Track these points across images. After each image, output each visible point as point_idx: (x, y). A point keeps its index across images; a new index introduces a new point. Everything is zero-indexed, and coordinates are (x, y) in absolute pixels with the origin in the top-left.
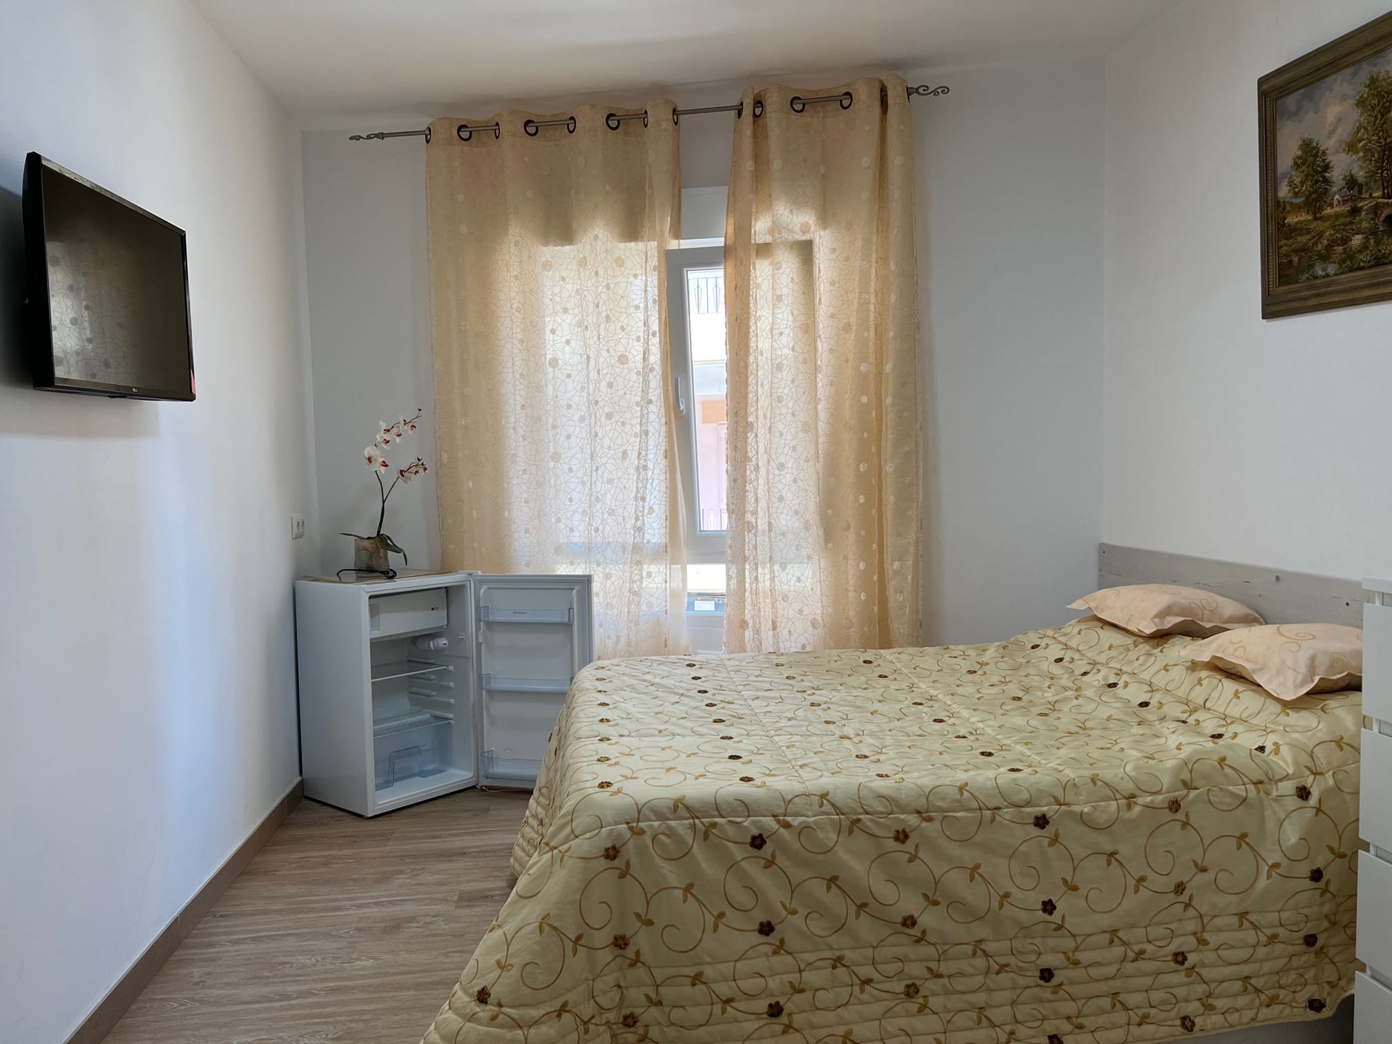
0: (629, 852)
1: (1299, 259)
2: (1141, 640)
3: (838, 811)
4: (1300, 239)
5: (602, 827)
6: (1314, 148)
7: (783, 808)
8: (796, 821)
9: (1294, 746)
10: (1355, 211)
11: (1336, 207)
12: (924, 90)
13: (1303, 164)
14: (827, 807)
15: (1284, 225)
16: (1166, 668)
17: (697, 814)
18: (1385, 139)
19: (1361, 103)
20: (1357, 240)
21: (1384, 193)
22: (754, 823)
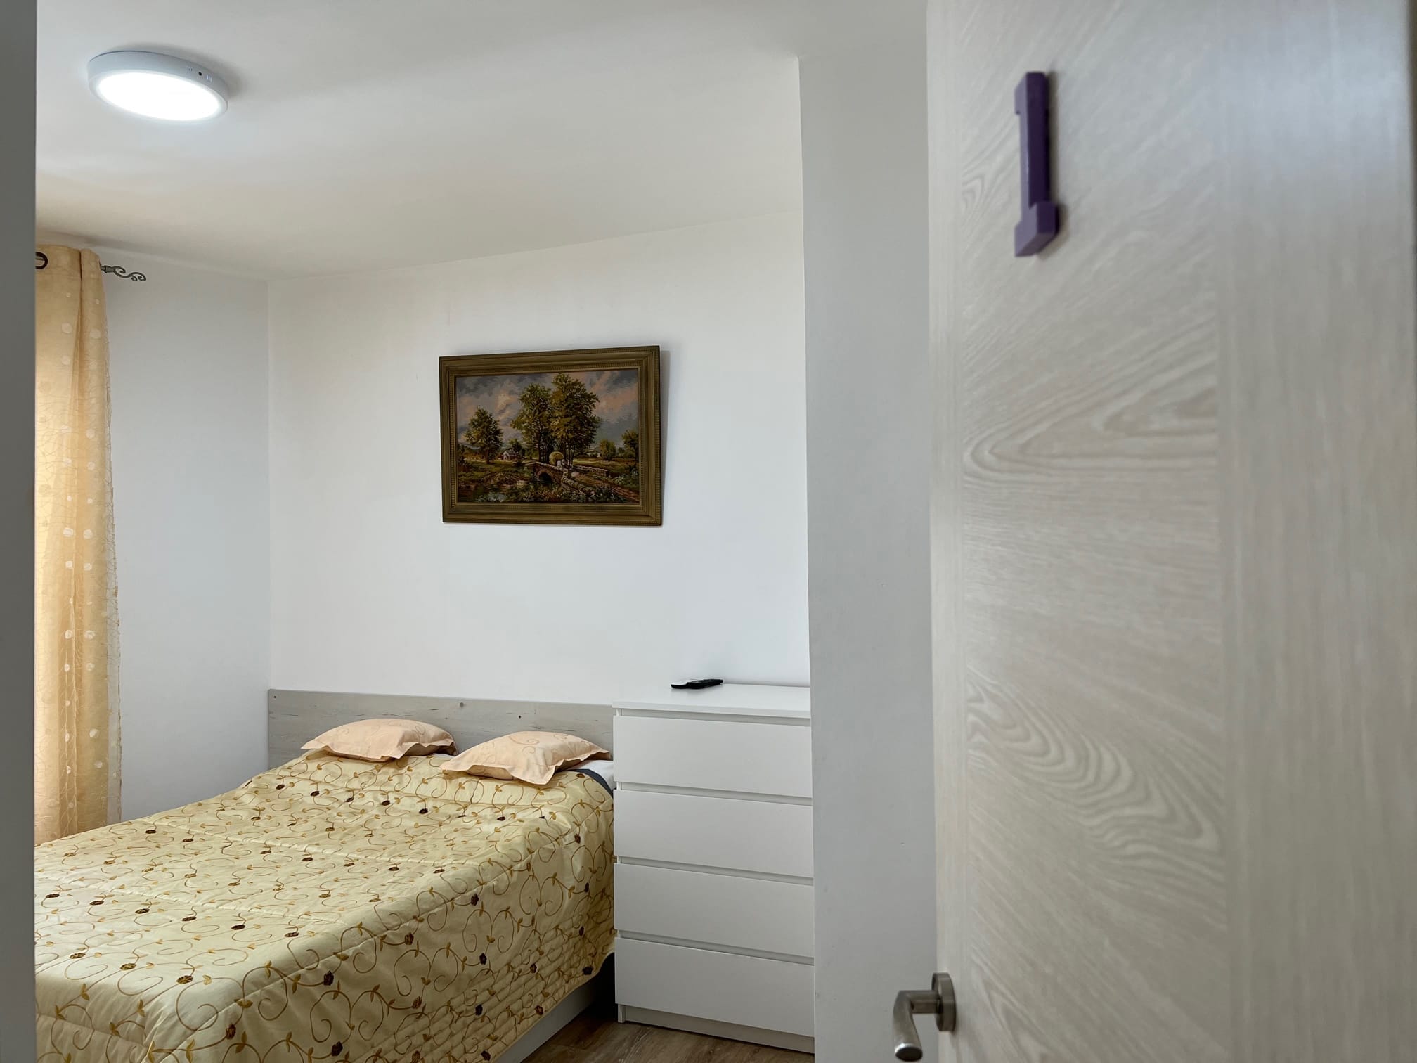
0: (245, 1026)
1: (476, 487)
2: (380, 765)
3: (373, 934)
4: (476, 473)
5: (217, 1013)
6: (487, 417)
7: (338, 946)
8: (350, 952)
9: (563, 811)
10: (519, 465)
11: (505, 458)
12: (121, 272)
13: (480, 425)
14: (365, 934)
15: (463, 462)
16: (424, 781)
17: (284, 973)
18: (542, 427)
19: (524, 399)
20: (520, 484)
21: (540, 459)
22: (324, 964)
